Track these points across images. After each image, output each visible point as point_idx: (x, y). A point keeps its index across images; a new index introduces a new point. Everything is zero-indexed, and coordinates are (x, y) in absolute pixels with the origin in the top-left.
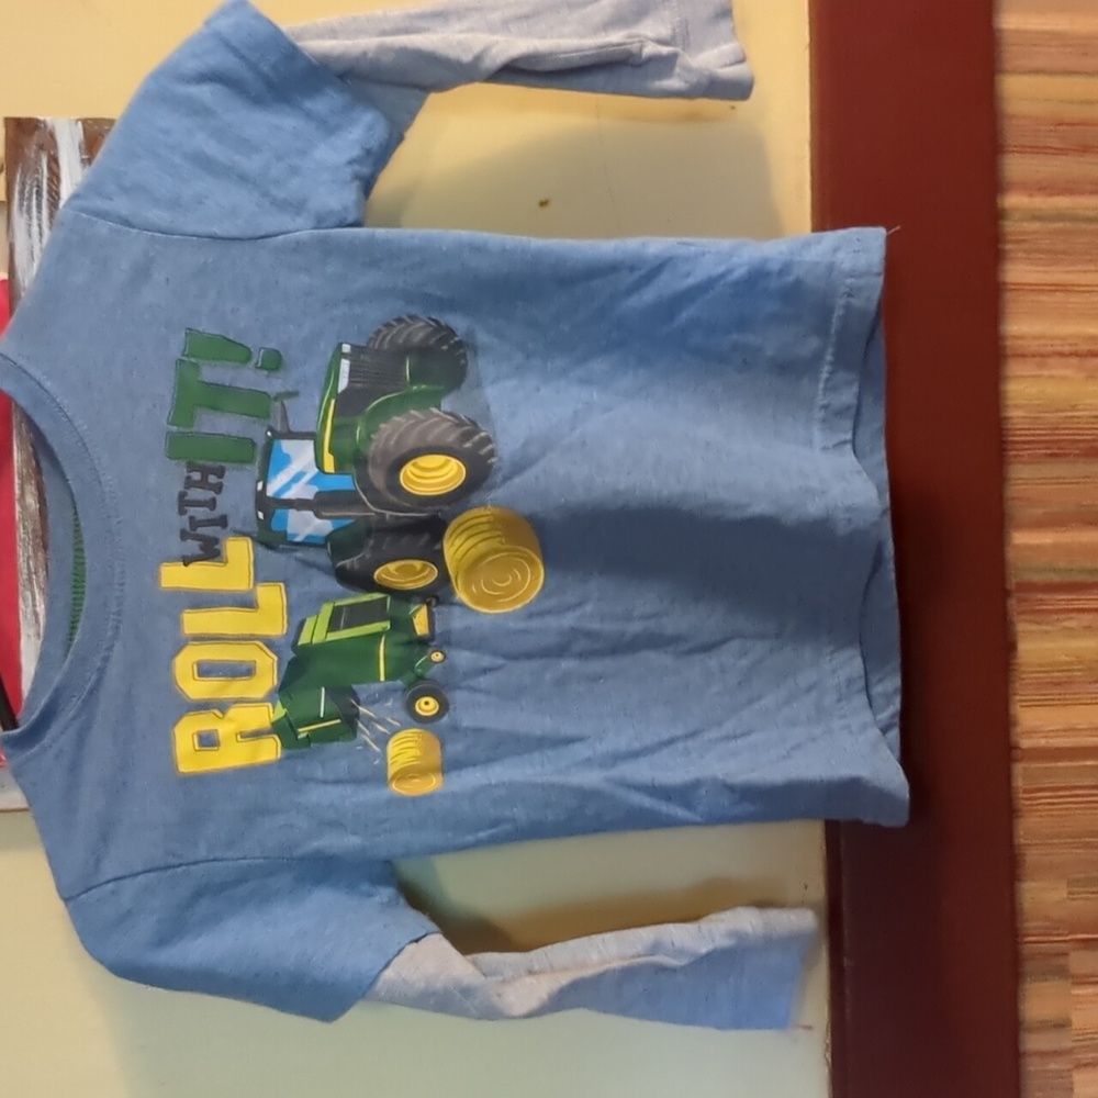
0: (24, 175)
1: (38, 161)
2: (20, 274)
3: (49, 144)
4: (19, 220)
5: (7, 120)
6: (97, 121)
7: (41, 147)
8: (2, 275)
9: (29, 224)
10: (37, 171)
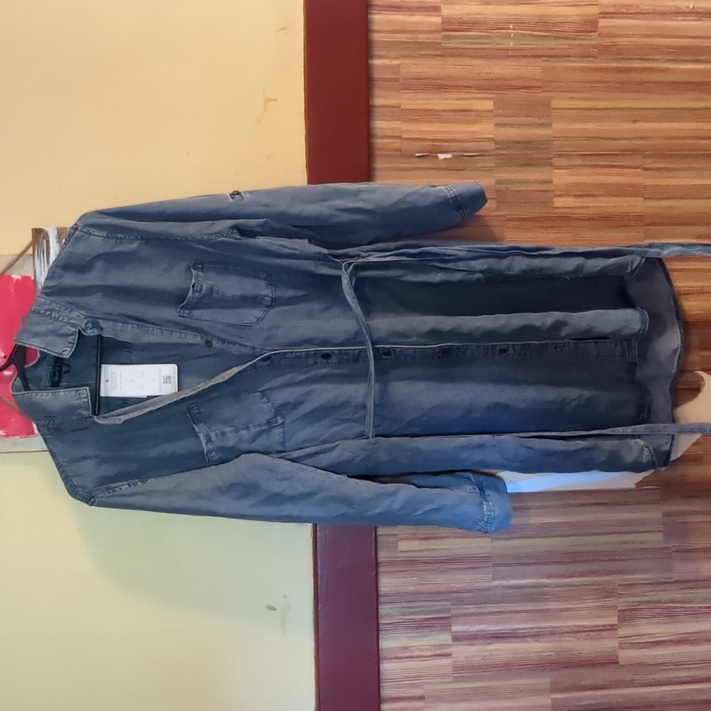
0: (38, 246)
1: (43, 242)
2: (38, 279)
3: (46, 237)
4: (37, 262)
5: (32, 229)
6: (61, 228)
7: (44, 238)
8: (33, 278)
9: (40, 263)
10: (43, 245)
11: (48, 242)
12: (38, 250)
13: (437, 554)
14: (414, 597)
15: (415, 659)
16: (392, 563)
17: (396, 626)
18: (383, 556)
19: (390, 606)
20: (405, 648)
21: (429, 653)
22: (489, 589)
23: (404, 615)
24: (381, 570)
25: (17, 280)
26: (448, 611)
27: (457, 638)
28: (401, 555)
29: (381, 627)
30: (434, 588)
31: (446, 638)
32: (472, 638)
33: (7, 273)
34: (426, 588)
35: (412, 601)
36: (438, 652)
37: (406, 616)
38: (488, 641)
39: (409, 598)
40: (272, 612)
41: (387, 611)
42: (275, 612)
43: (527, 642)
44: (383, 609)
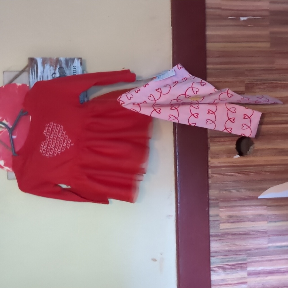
0: (32, 68)
2: (31, 86)
4: (31, 76)
6: (45, 58)
7: (35, 63)
8: (28, 85)
9: (33, 77)
10: (34, 67)
11: (37, 65)
12: (32, 70)
13: (240, 230)
14: (228, 253)
15: (228, 285)
16: (217, 235)
17: (219, 268)
18: (212, 231)
19: (216, 258)
20: (223, 280)
21: (236, 282)
22: (266, 248)
23: (223, 262)
24: (211, 239)
25: (20, 86)
26: (245, 260)
27: (250, 274)
28: (221, 231)
29: (212, 269)
30: (238, 248)
31: (244, 274)
32: (257, 274)
33: (14, 82)
34: (234, 248)
35: (228, 255)
36: (241, 281)
37: (224, 263)
38: (266, 275)
39: (225, 253)
40: (154, 262)
41: (214, 261)
42: (156, 262)
43: (286, 275)
44: (213, 260)
